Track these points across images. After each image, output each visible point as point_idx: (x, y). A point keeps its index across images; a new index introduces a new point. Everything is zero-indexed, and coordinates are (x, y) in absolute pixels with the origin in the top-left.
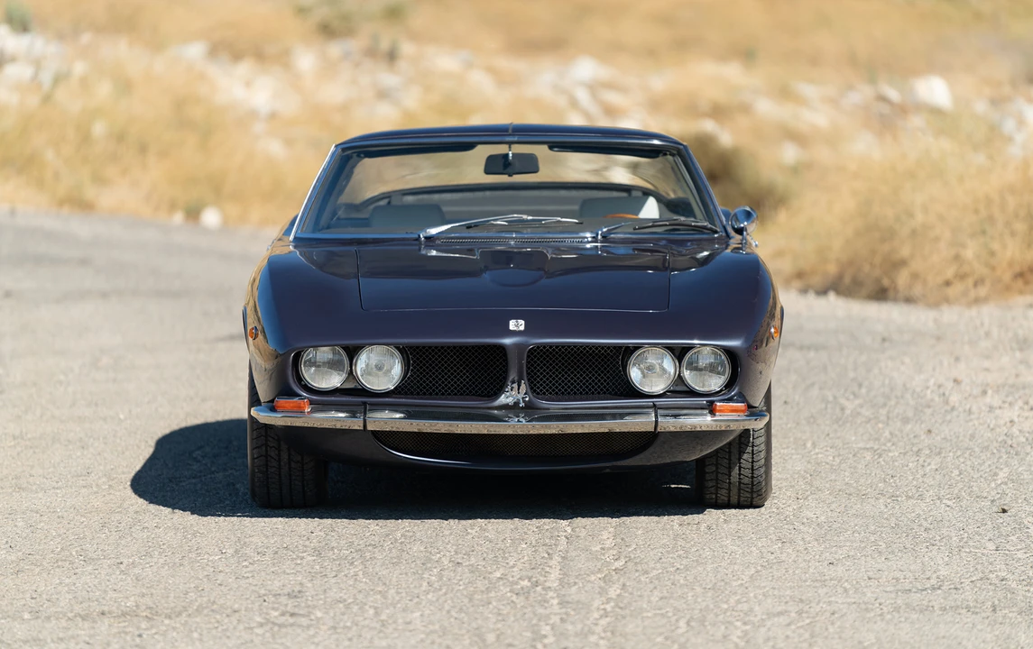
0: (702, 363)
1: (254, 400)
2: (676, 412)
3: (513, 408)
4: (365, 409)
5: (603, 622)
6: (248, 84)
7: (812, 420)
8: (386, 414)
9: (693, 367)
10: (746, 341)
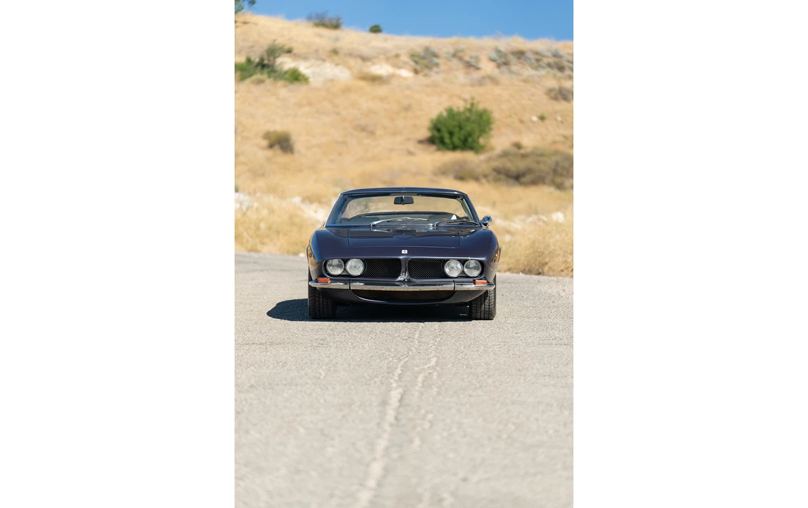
0: (471, 266)
1: (310, 279)
2: (462, 283)
3: (403, 282)
4: (350, 282)
5: (434, 347)
6: (316, 212)
7: (512, 299)
8: (358, 284)
9: (467, 267)
10: (487, 258)
